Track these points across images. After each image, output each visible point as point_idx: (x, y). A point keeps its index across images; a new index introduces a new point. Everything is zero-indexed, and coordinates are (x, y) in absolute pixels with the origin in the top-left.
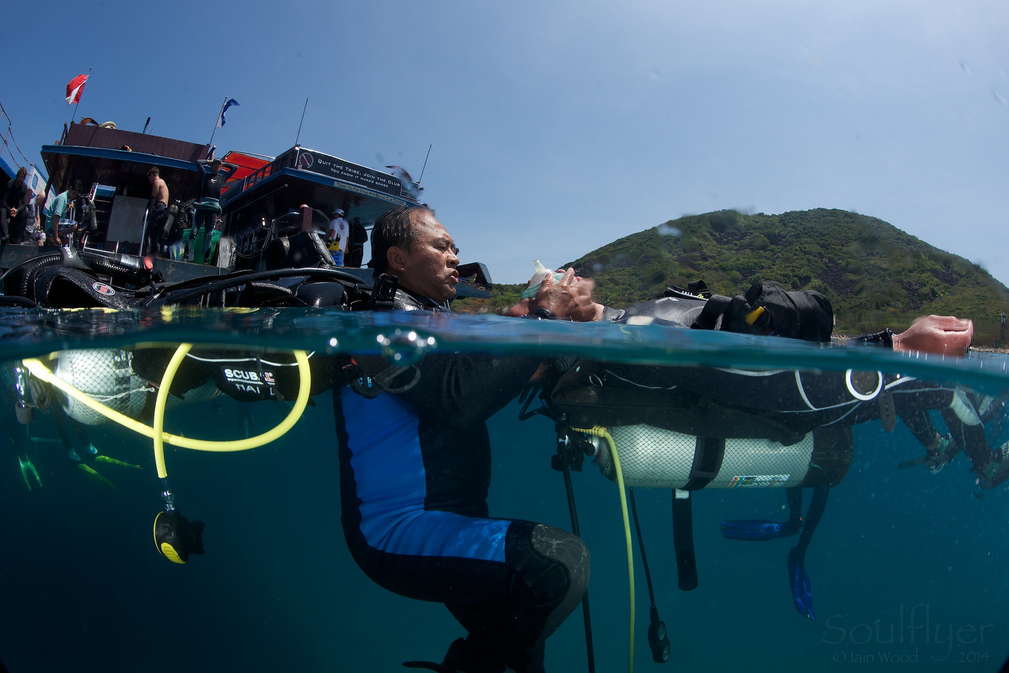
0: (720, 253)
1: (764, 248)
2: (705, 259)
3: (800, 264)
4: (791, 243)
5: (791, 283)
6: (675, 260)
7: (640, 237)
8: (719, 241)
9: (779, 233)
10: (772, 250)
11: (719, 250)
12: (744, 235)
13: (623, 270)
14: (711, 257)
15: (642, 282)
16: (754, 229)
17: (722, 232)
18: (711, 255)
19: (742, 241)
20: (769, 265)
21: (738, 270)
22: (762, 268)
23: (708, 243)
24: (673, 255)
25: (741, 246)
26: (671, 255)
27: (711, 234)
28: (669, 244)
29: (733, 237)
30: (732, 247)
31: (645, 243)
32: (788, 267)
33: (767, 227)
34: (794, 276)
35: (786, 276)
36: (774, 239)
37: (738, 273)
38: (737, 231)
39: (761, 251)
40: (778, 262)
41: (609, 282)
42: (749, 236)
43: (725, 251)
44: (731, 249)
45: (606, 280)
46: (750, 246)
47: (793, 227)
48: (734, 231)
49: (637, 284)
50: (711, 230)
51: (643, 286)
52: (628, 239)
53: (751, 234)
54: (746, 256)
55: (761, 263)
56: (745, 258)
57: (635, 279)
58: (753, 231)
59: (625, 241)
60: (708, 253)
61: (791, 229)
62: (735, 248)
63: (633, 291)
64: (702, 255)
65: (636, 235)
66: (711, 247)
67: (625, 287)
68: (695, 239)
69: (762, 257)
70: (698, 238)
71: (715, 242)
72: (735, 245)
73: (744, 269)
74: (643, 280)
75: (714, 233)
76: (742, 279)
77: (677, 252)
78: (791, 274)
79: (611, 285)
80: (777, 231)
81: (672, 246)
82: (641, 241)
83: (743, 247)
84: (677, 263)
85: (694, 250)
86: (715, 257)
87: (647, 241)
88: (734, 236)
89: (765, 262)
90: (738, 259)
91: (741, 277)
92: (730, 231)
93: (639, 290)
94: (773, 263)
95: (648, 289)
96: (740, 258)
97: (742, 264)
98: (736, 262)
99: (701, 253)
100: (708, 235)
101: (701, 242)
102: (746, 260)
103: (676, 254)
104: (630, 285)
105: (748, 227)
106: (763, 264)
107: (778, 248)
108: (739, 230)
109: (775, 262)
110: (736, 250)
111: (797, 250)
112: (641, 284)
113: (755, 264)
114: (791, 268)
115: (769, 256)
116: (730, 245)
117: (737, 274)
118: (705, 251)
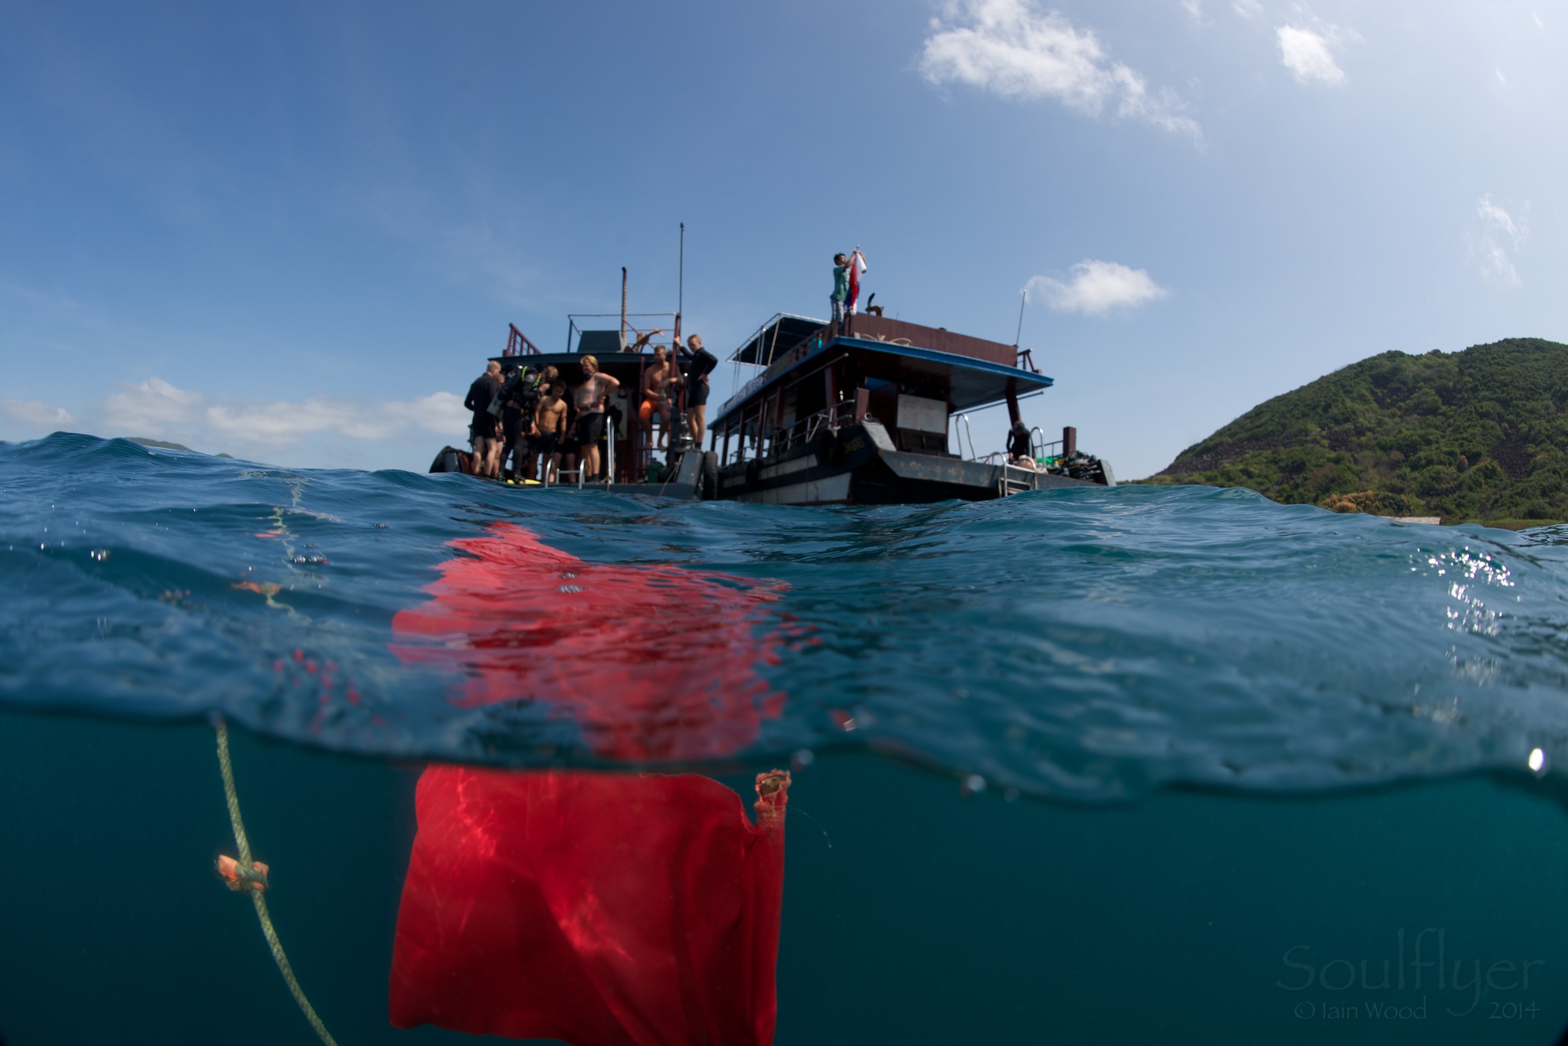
0: (1380, 423)
1: (1434, 411)
2: (1360, 432)
3: (1472, 434)
4: (1466, 402)
5: (1457, 463)
6: (1324, 438)
7: (1283, 402)
8: (1380, 402)
9: (1454, 386)
10: (1443, 414)
11: (1380, 417)
12: (1411, 391)
13: (1260, 455)
14: (1369, 429)
15: (1281, 472)
16: (1425, 380)
17: (1385, 388)
18: (1369, 425)
19: (1408, 402)
20: (1437, 438)
21: (1400, 448)
22: (1429, 443)
23: (1367, 407)
24: (1323, 429)
25: (1406, 410)
26: (1319, 429)
27: (1373, 393)
28: (1317, 413)
29: (1397, 396)
30: (1395, 412)
31: (1289, 412)
32: (1457, 440)
33: (1440, 377)
34: (1462, 453)
35: (1451, 454)
36: (1447, 395)
37: (1398, 453)
38: (1402, 386)
39: (1430, 417)
40: (1448, 433)
41: (1240, 474)
42: (1418, 392)
43: (1387, 419)
44: (1393, 416)
45: (1237, 471)
46: (1415, 409)
47: (1470, 375)
48: (1399, 385)
49: (1275, 476)
50: (1372, 387)
51: (1283, 477)
52: (1268, 404)
53: (1420, 388)
54: (1411, 426)
55: (1428, 434)
56: (1410, 428)
57: (1274, 467)
58: (1422, 384)
59: (1264, 410)
60: (1366, 424)
61: (1467, 379)
62: (1399, 413)
63: (1270, 485)
64: (1356, 427)
65: (1278, 399)
66: (1368, 414)
67: (1260, 480)
68: (1349, 403)
69: (1429, 426)
70: (1353, 400)
71: (1375, 405)
72: (1400, 408)
73: (1406, 445)
74: (1282, 470)
75: (1376, 390)
76: (1404, 461)
77: (1326, 425)
78: (1458, 451)
79: (1245, 478)
80: (1451, 384)
81: (1321, 416)
82: (1284, 408)
83: (1408, 412)
84: (1326, 442)
85: (1347, 420)
86: (1374, 428)
87: (1292, 409)
88: (1400, 394)
89: (1432, 434)
90: (1400, 432)
91: (1402, 457)
92: (1393, 385)
93: (1278, 483)
94: (1443, 434)
95: (1288, 482)
96: (1403, 430)
97: (1404, 439)
98: (1398, 436)
99: (1355, 424)
100: (1367, 394)
101: (1358, 406)
102: (1409, 433)
103: (1326, 428)
104: (1266, 477)
105: (1417, 378)
106: (1431, 437)
107: (1451, 411)
108: (1404, 383)
109: (1445, 432)
110: (1401, 417)
111: (1471, 412)
112: (1280, 474)
113: (1420, 437)
114: (1460, 441)
115: (1438, 423)
116: (1394, 410)
117: (1397, 455)
118: (1361, 420)
